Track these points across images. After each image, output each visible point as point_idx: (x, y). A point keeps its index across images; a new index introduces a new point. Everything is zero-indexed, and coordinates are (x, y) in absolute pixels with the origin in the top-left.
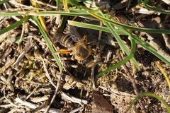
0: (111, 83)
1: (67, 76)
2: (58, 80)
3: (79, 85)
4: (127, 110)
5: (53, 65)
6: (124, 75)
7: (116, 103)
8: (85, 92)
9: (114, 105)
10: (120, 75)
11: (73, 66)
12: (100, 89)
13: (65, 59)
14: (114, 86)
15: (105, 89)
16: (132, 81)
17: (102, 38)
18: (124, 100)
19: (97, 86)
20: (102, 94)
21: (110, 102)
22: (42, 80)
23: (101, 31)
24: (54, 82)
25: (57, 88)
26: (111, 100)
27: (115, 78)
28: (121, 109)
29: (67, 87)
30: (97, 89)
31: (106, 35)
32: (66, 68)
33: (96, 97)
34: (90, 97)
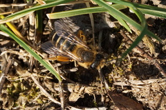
0: (126, 75)
1: (69, 85)
2: (60, 94)
3: (88, 90)
4: (161, 101)
5: (46, 77)
6: (140, 59)
7: (142, 97)
8: (99, 97)
9: (141, 100)
10: (134, 61)
11: (72, 70)
12: (116, 86)
13: (59, 64)
14: (132, 77)
15: (122, 84)
16: (154, 62)
17: (95, 23)
18: (151, 90)
19: (110, 85)
20: (121, 92)
21: (134, 99)
22: (39, 101)
23: (90, 13)
24: (55, 98)
25: (62, 104)
26: (135, 95)
27: (130, 66)
28: (151, 102)
29: (74, 98)
30: (113, 88)
31: (100, 18)
32: (64, 76)
33: (115, 99)
34: (107, 100)
